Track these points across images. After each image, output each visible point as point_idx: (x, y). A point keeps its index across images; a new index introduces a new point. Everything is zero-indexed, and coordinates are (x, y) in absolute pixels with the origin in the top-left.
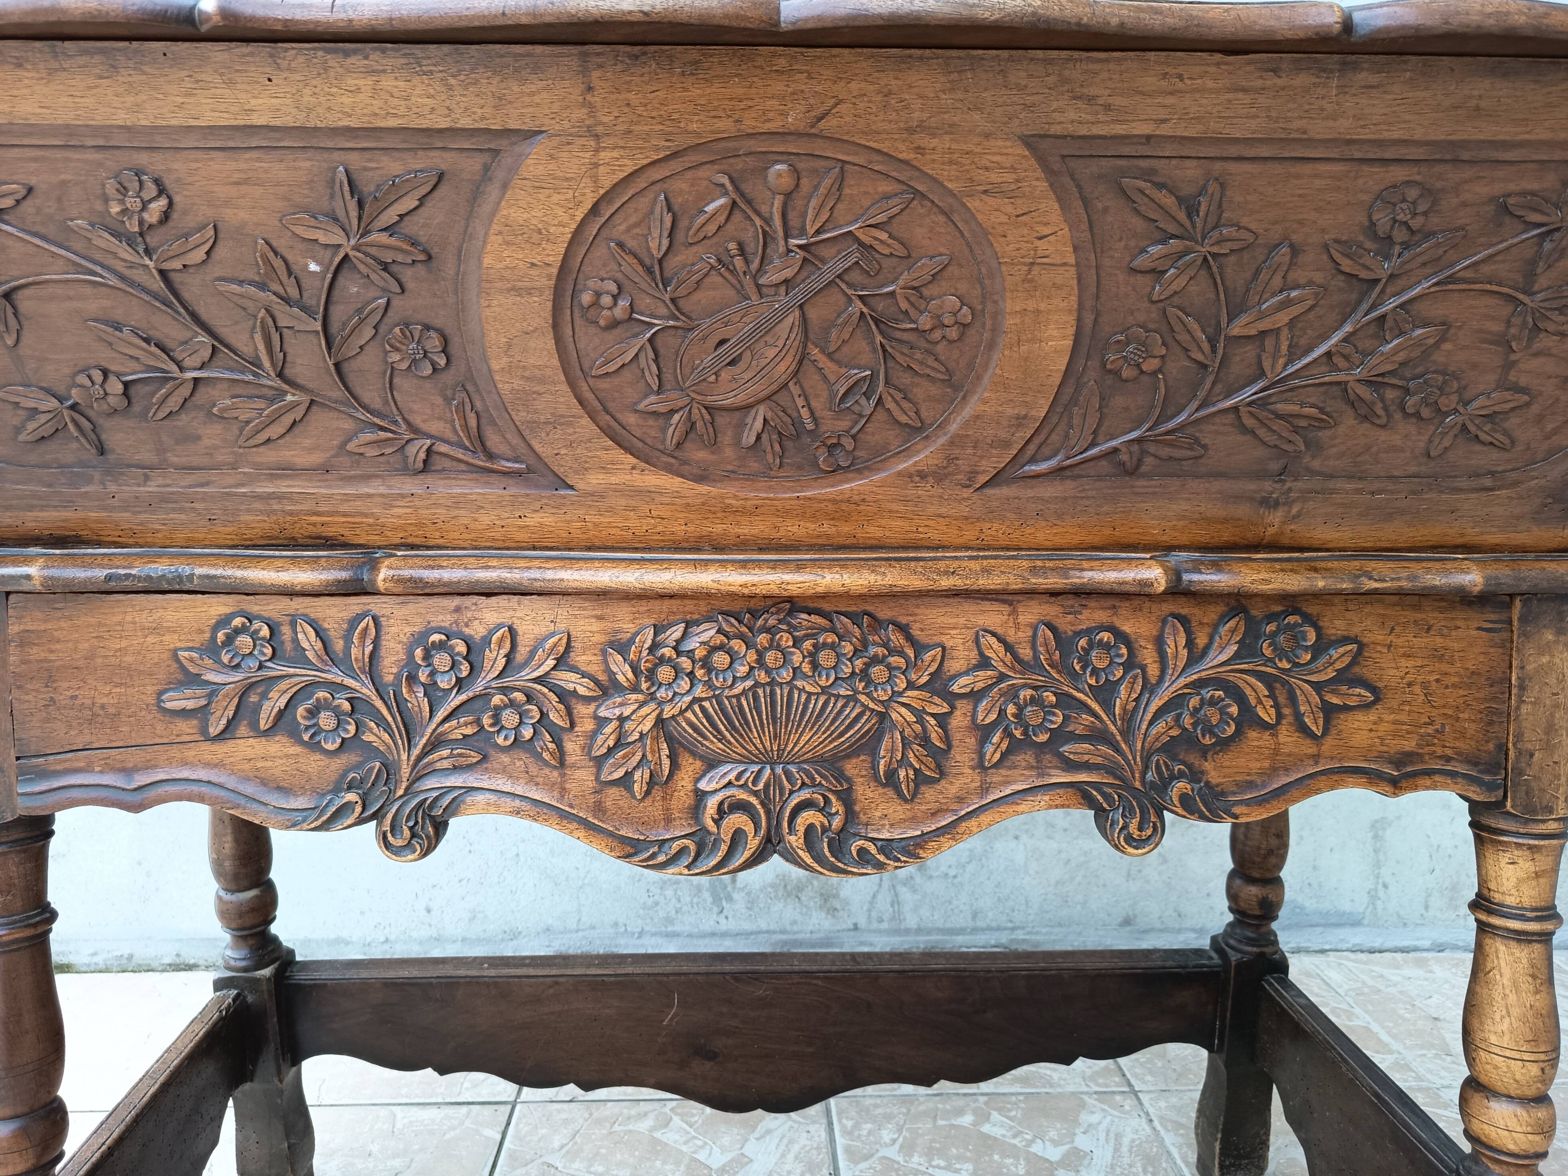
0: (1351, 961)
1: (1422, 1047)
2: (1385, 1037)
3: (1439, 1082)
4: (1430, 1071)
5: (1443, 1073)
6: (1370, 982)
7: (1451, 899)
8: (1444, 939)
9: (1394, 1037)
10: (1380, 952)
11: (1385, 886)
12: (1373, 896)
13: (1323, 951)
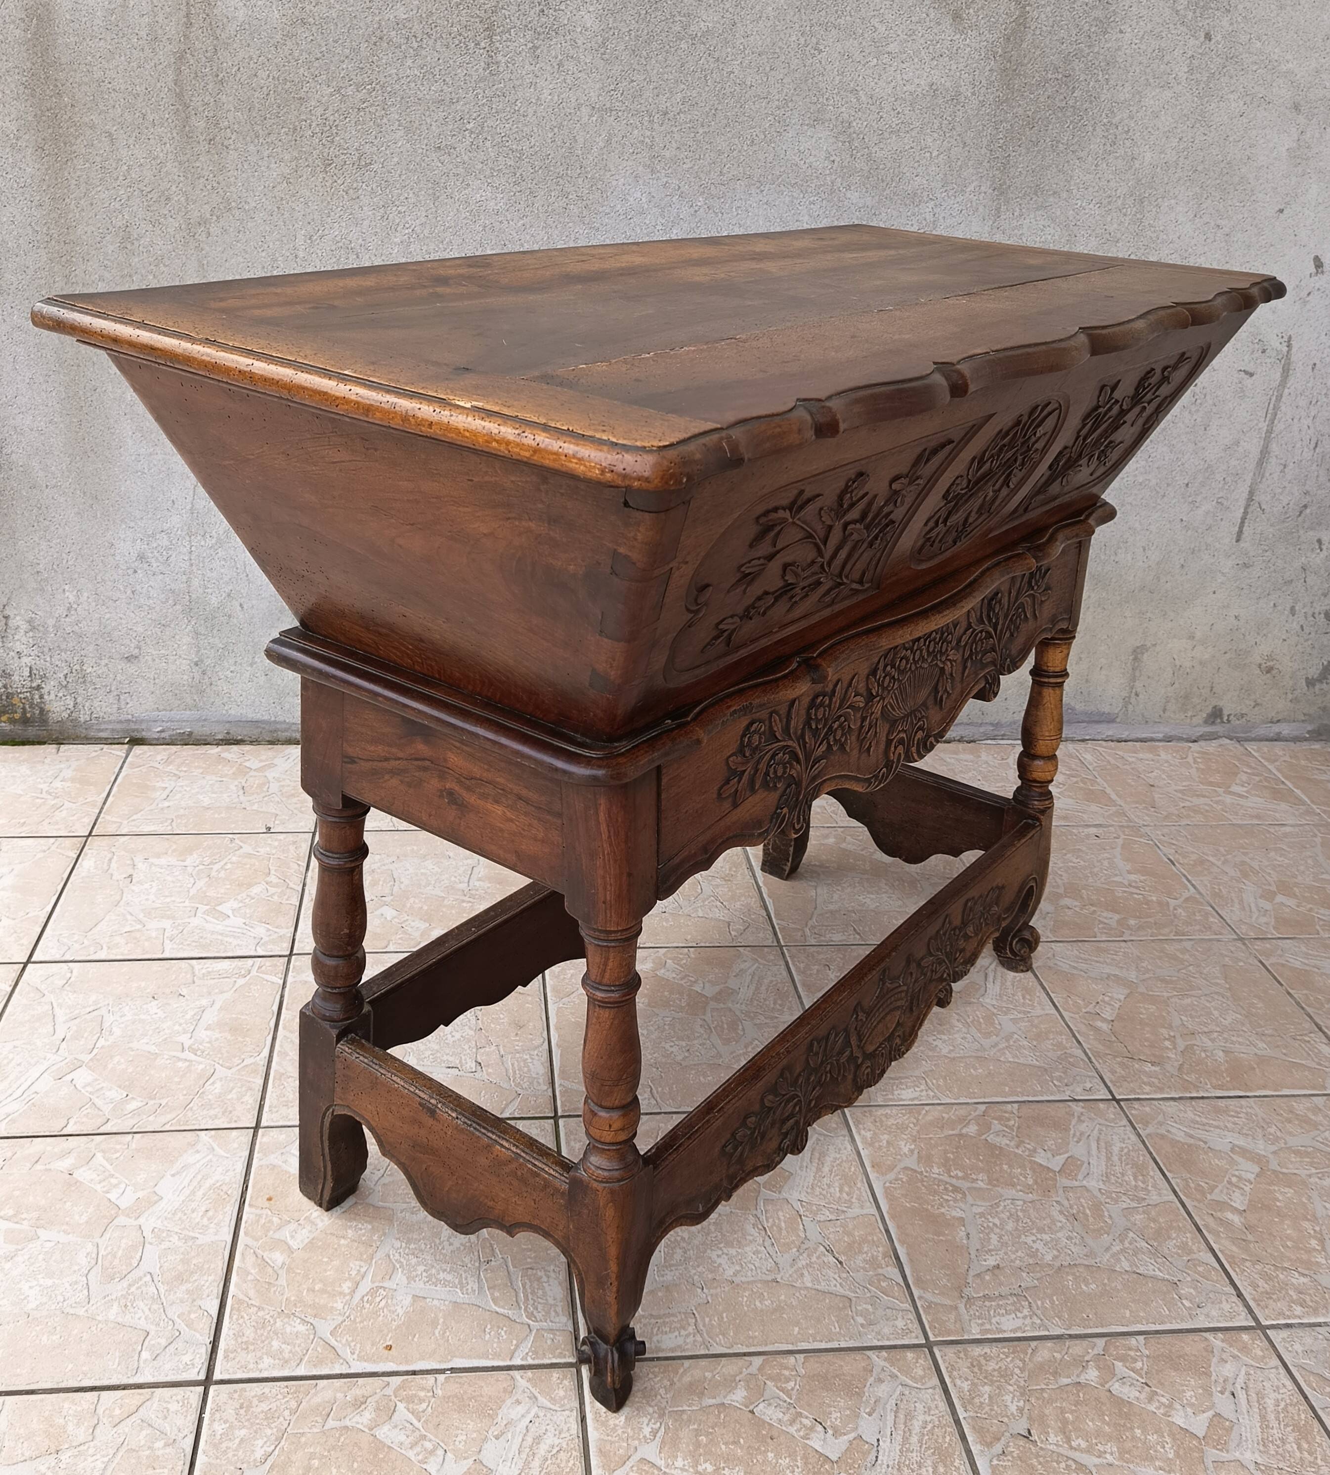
0: (1103, 748)
1: (1137, 802)
2: (1114, 796)
3: (1142, 822)
4: (1138, 816)
5: (1146, 818)
6: (1113, 761)
7: (1183, 704)
8: (1173, 733)
9: (1120, 797)
10: (1125, 741)
11: (1137, 695)
12: (1127, 701)
13: (1083, 741)
